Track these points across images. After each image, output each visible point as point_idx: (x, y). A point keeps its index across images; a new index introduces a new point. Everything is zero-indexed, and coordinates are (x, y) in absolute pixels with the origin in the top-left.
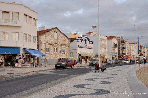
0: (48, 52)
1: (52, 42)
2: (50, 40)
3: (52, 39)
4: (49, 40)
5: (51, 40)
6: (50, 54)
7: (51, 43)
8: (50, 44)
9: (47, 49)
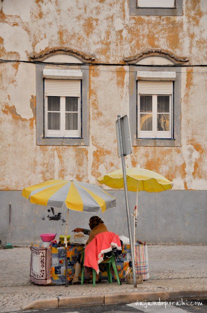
0: (75, 133)
1: (113, 37)
2: (89, 26)
3: (111, 18)
4: (75, 26)
5: (102, 27)
6: (91, 149)
7: (104, 52)
8: (90, 62)
9: (63, 102)
